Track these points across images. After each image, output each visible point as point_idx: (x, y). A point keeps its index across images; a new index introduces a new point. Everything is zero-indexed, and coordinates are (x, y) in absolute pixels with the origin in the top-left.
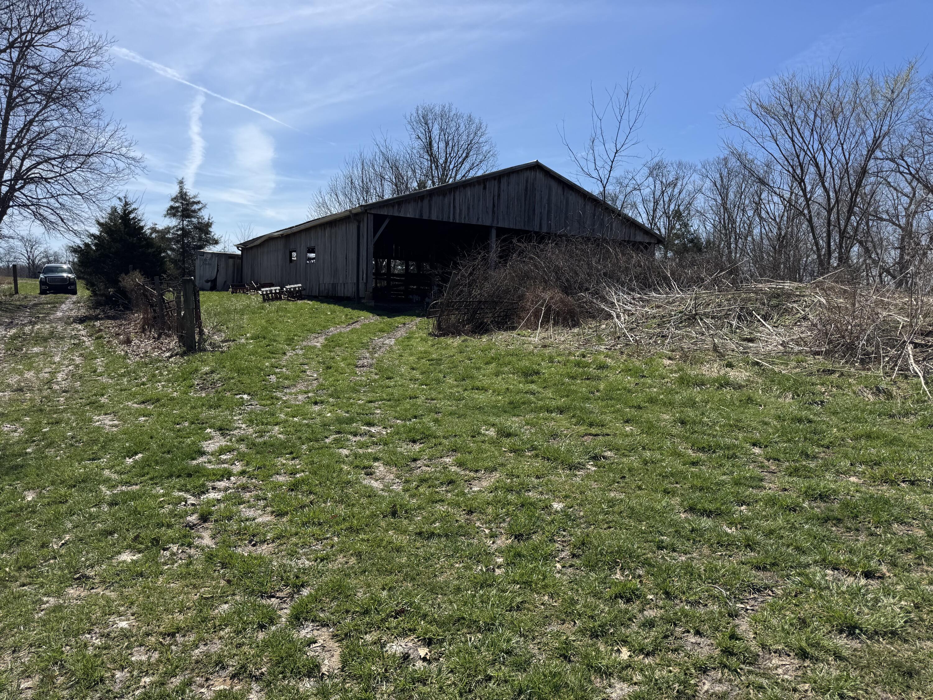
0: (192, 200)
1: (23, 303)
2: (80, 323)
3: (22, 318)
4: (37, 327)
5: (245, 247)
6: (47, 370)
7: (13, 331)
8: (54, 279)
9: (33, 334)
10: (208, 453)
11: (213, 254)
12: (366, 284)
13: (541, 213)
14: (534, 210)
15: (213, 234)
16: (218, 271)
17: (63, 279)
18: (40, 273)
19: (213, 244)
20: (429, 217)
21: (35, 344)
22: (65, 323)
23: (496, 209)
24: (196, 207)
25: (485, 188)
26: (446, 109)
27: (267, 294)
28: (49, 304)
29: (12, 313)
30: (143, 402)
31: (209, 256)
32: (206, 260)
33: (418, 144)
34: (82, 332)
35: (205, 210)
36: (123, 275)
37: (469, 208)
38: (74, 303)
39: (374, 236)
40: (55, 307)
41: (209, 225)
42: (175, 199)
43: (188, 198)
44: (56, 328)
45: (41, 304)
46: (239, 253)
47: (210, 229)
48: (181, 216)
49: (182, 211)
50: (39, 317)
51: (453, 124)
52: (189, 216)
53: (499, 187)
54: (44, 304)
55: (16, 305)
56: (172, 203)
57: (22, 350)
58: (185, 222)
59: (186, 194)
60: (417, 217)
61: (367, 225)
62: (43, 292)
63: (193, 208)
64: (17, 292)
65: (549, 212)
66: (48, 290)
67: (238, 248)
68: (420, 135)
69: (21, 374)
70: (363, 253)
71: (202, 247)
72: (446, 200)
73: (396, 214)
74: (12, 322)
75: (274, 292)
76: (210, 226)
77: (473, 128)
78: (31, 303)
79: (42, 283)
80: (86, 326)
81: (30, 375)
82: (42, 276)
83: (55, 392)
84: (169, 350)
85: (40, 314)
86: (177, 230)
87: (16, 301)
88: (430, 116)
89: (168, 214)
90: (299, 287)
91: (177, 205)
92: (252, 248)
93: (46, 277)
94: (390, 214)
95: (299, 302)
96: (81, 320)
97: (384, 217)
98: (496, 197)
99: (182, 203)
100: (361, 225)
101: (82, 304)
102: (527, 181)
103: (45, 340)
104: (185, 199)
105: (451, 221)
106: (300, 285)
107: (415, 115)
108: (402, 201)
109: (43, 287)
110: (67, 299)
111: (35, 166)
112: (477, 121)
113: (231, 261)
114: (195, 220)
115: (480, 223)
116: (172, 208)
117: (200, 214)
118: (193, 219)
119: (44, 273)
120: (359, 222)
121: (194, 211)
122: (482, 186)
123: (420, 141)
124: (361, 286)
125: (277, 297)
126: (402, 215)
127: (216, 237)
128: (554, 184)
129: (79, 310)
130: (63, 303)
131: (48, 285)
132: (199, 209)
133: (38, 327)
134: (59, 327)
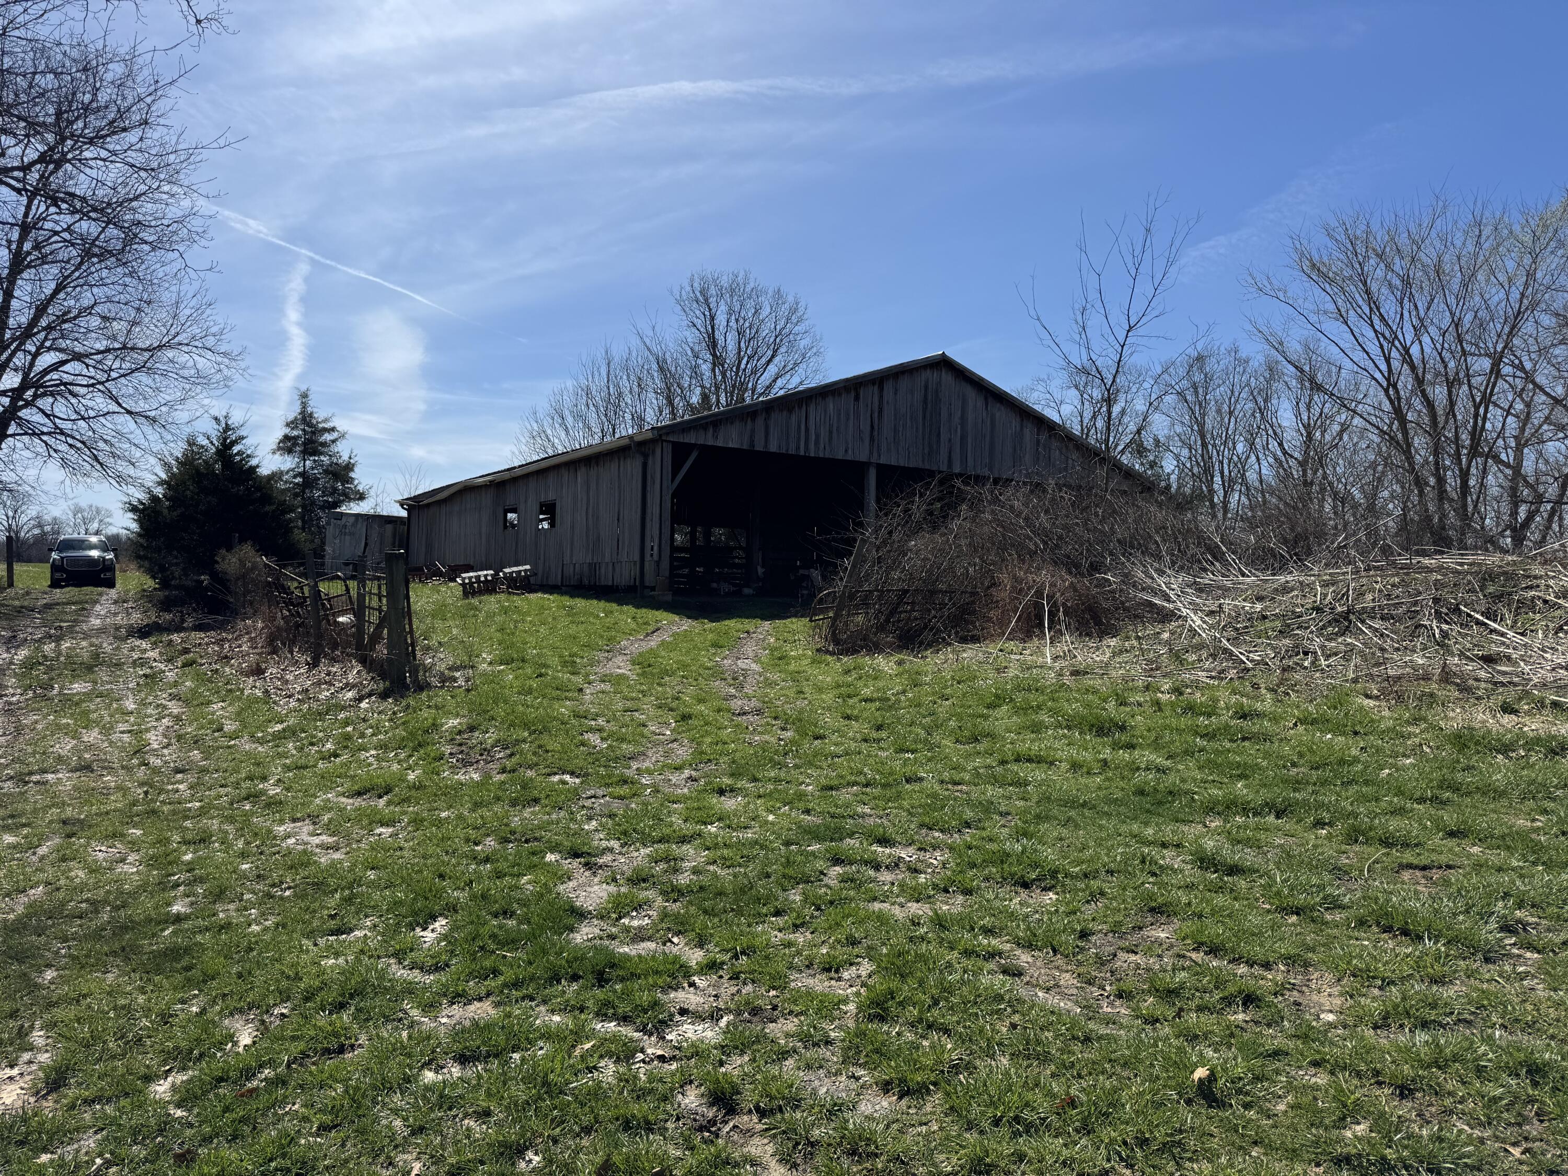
0: (321, 426)
1: (26, 604)
2: (141, 638)
3: (30, 630)
4: (66, 645)
5: (415, 504)
6: (122, 727)
7: (23, 653)
8: (75, 560)
9: (62, 659)
10: (590, 912)
11: (358, 516)
12: (658, 563)
13: (950, 440)
14: (939, 435)
15: (356, 482)
16: (366, 544)
17: (91, 561)
18: (51, 550)
19: (354, 499)
20: (766, 446)
21: (73, 677)
22: (115, 638)
23: (876, 433)
24: (327, 437)
25: (857, 398)
26: (740, 279)
27: (471, 583)
28: (73, 604)
29: (11, 620)
30: (359, 794)
31: (352, 519)
32: (345, 526)
33: (692, 336)
34: (151, 654)
35: (344, 442)
36: (223, 551)
37: (831, 432)
38: (116, 602)
39: (673, 480)
40: (84, 609)
41: (349, 467)
42: (291, 424)
43: (314, 422)
44: (101, 647)
45: (58, 604)
46: (404, 514)
47: (352, 475)
48: (302, 452)
49: (304, 444)
50: (61, 627)
51: (750, 304)
52: (315, 453)
53: (881, 397)
54: (64, 604)
55: (15, 607)
56: (287, 431)
57: (53, 688)
58: (308, 462)
59: (311, 415)
60: (745, 447)
61: (660, 462)
62: (55, 584)
63: (322, 439)
64: (11, 584)
65: (963, 438)
66: (63, 580)
67: (402, 505)
68: (695, 320)
69: (76, 736)
70: (654, 509)
71: (336, 504)
72: (794, 418)
73: (710, 442)
74: (15, 637)
75: (482, 579)
76: (352, 470)
77: (784, 310)
78: (41, 602)
79: (55, 568)
80: (155, 643)
81: (92, 736)
82: (54, 555)
83: (156, 771)
84: (348, 686)
85: (62, 621)
86: (295, 477)
87: (13, 599)
88: (713, 291)
89: (279, 448)
90: (526, 571)
91: (295, 433)
92: (428, 505)
93: (62, 558)
94: (701, 441)
95: (532, 596)
96: (144, 632)
97: (691, 447)
98: (876, 415)
99: (304, 430)
100: (650, 462)
101: (130, 604)
102: (926, 388)
103: (90, 669)
104: (310, 425)
105: (802, 453)
106: (528, 567)
107: (688, 288)
108: (721, 421)
109: (58, 575)
110: (101, 594)
111: (55, 367)
112: (791, 299)
113: (389, 527)
114: (325, 459)
115: (850, 457)
116: (286, 438)
117: (335, 448)
118: (322, 458)
119: (60, 550)
120: (646, 456)
121: (324, 444)
122: (853, 394)
123: (694, 329)
124: (649, 567)
125: (489, 588)
126: (720, 443)
127: (360, 488)
128: (970, 392)
129: (128, 614)
130: (96, 602)
131: (65, 571)
132: (334, 441)
133: (68, 645)
134: (105, 645)
